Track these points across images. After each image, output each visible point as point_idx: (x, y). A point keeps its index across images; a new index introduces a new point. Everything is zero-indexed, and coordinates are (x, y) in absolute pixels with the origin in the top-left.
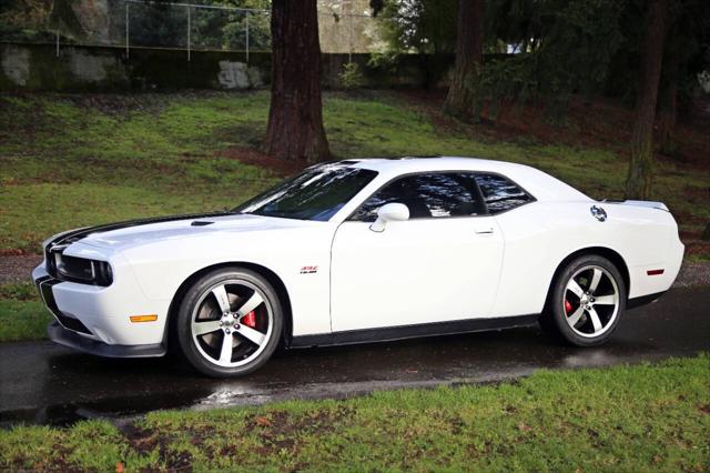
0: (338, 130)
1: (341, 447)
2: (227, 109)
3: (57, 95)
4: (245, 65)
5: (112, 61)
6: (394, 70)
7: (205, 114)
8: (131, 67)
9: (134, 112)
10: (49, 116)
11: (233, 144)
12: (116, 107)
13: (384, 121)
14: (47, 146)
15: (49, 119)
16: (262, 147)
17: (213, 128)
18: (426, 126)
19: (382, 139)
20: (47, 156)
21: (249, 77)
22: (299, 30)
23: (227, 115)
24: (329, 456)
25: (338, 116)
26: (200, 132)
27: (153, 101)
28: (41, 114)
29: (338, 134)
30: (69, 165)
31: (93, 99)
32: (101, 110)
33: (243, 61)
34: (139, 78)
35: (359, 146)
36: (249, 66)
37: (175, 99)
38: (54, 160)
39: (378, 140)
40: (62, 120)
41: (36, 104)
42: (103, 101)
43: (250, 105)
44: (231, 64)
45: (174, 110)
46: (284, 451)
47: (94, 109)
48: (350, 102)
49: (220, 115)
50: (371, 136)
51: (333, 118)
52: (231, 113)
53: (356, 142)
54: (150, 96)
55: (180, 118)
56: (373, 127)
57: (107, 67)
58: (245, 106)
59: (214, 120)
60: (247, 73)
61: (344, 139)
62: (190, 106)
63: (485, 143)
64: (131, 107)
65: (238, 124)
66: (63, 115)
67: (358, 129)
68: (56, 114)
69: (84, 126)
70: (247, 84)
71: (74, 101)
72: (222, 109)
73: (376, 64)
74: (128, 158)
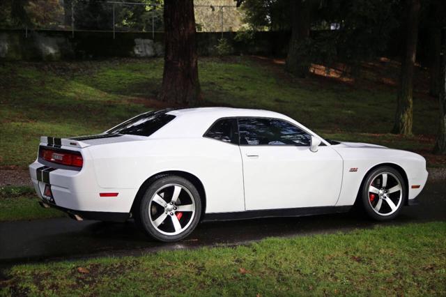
0: (212, 83)
1: (124, 284)
2: (139, 70)
3: (27, 63)
4: (152, 41)
5: (62, 40)
6: (253, 43)
7: (123, 74)
8: (76, 44)
9: (75, 74)
10: (20, 77)
11: (141, 94)
12: (64, 71)
13: (243, 77)
14: (17, 97)
15: (20, 79)
16: (158, 96)
17: (128, 83)
18: (272, 80)
19: (241, 89)
20: (16, 104)
21: (155, 49)
22: (182, 19)
23: (138, 75)
24: (114, 288)
25: (213, 74)
26: (119, 86)
27: (90, 66)
28: (15, 76)
29: (211, 86)
30: (30, 109)
31: (50, 66)
32: (54, 73)
33: (151, 38)
34: (80, 51)
35: (225, 93)
36: (155, 42)
37: (105, 65)
38: (21, 107)
39: (238, 90)
40: (29, 80)
41: (11, 70)
42: (57, 67)
43: (154, 68)
44: (143, 41)
45: (103, 72)
46: (87, 286)
47: (50, 73)
48: (222, 65)
49: (133, 75)
50: (234, 87)
51: (210, 76)
52: (141, 73)
53: (224, 91)
54: (88, 63)
55: (107, 77)
56: (236, 81)
57: (59, 45)
58: (151, 68)
59: (129, 78)
60: (153, 47)
61: (216, 89)
62: (114, 69)
63: (311, 90)
64: (75, 70)
65: (145, 81)
66: (30, 77)
67: (225, 83)
68: (24, 76)
69: (43, 83)
70: (153, 54)
71: (37, 67)
72: (136, 70)
73: (240, 39)
74: (70, 105)
